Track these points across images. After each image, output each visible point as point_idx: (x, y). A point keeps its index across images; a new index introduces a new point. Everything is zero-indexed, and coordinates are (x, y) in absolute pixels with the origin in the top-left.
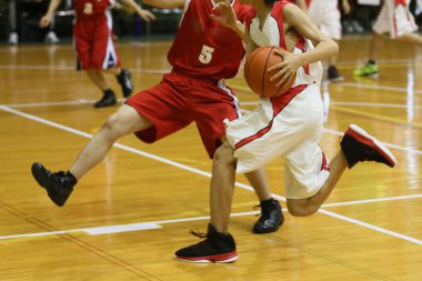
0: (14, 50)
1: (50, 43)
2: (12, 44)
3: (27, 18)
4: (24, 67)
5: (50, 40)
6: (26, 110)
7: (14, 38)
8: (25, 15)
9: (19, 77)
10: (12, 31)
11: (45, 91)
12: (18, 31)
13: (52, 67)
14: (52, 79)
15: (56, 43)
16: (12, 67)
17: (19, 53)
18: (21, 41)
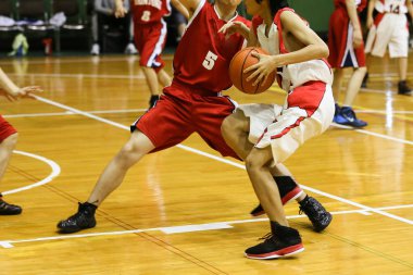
0: (96, 60)
1: (129, 54)
2: (94, 55)
3: (108, 31)
4: (105, 76)
5: (130, 51)
6: (106, 117)
7: (96, 49)
8: (106, 27)
9: (100, 85)
10: (94, 43)
11: (125, 99)
12: (100, 43)
13: (132, 77)
14: (131, 88)
15: (135, 54)
16: (94, 76)
17: (101, 63)
18: (102, 51)
